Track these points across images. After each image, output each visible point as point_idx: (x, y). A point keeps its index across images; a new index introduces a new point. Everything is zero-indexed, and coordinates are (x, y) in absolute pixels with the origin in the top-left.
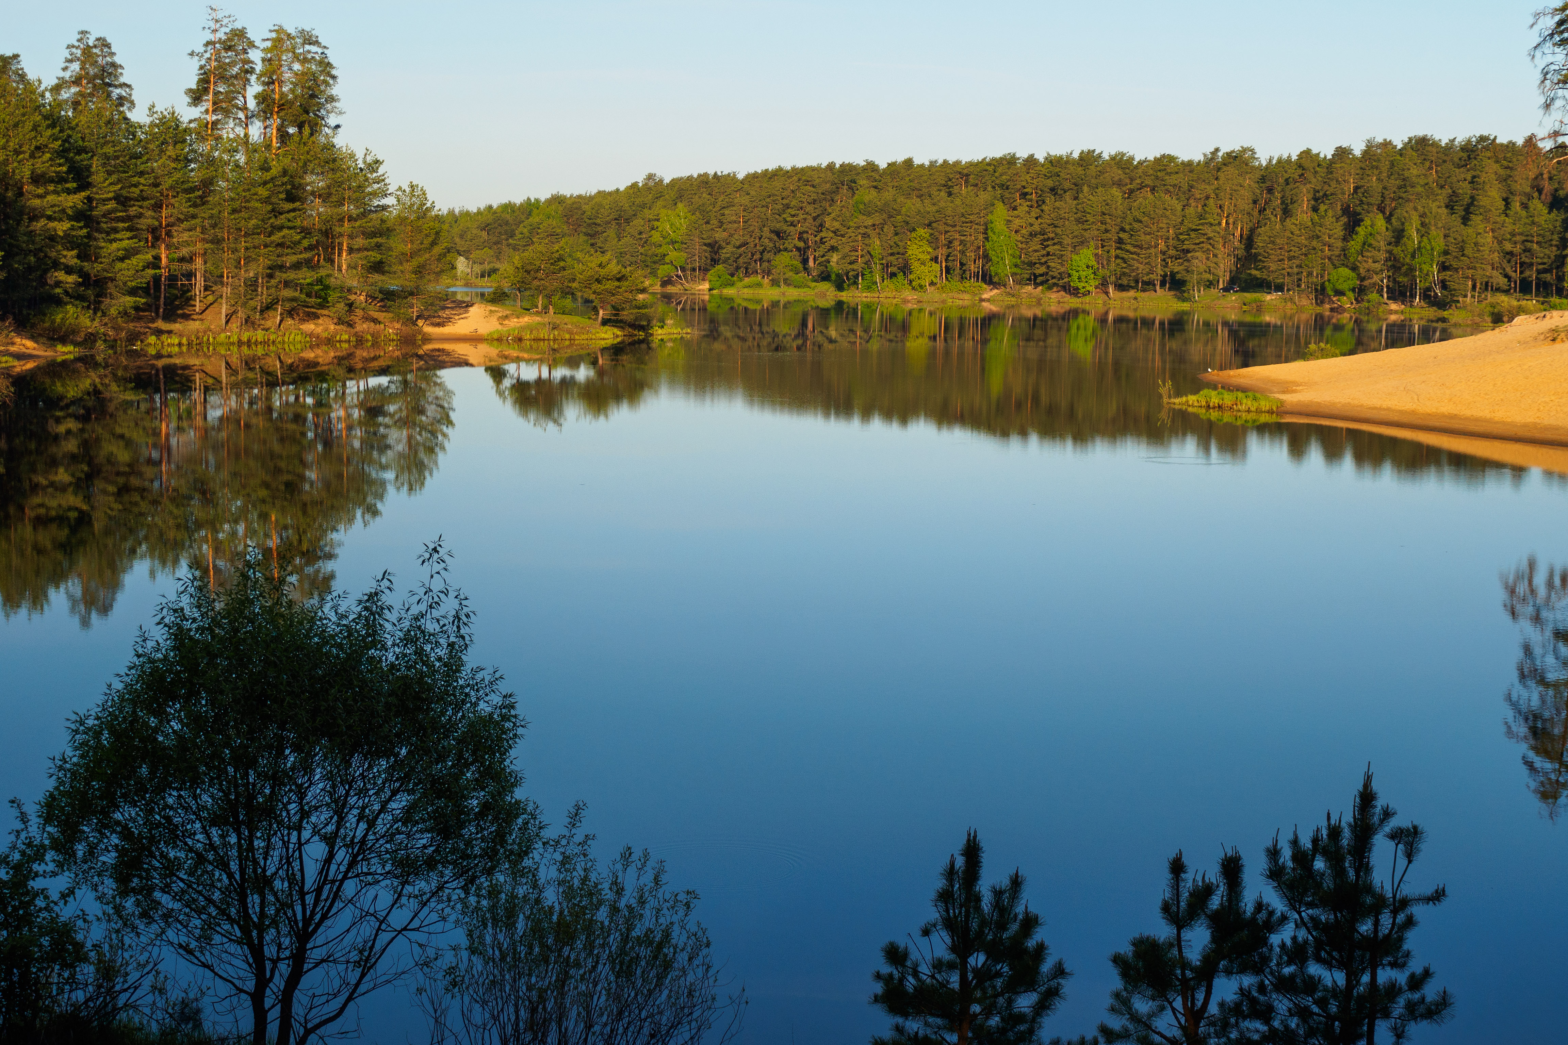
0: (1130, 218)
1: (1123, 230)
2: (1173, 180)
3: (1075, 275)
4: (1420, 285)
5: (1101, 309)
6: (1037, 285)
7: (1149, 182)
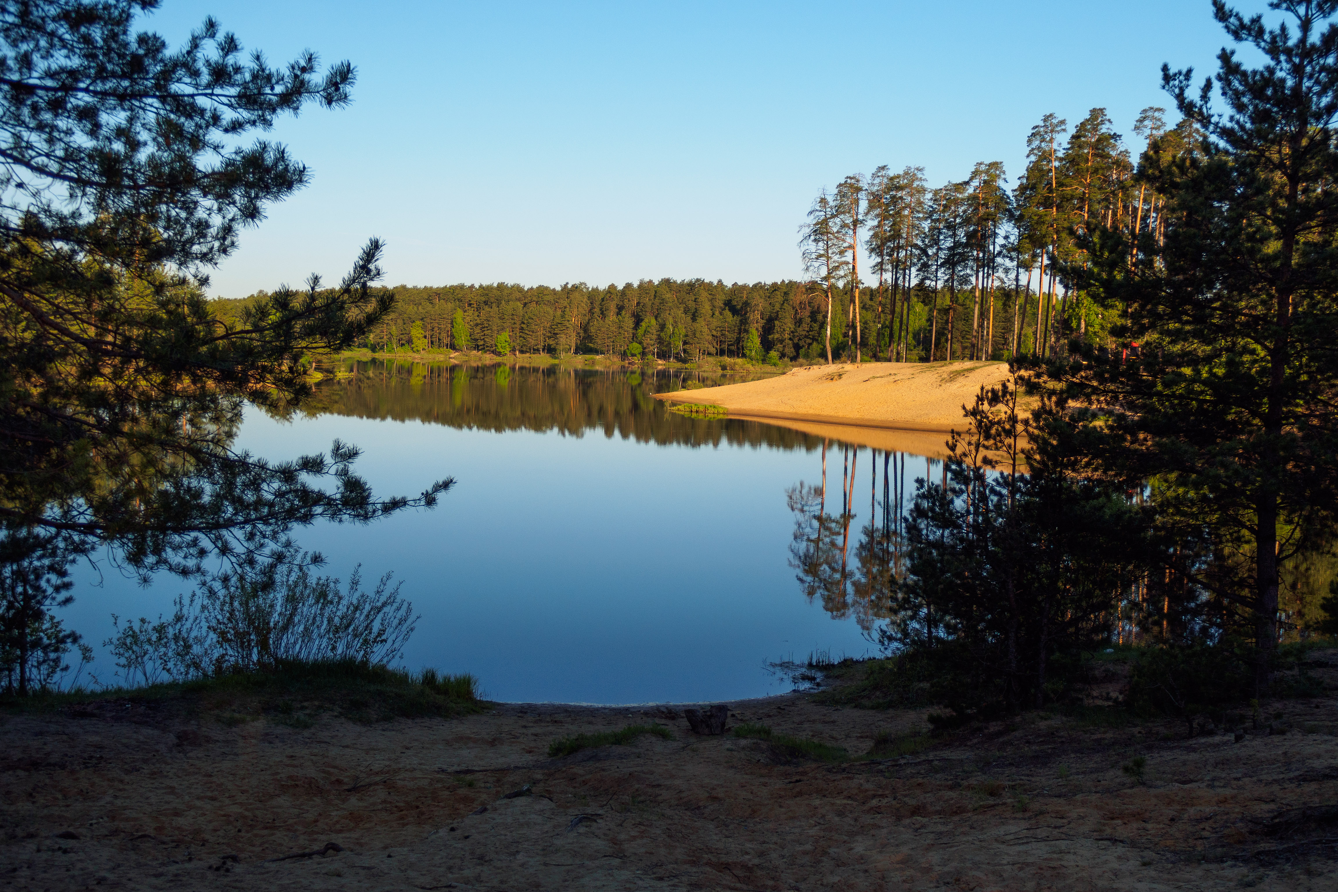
0: (527, 317)
1: (523, 323)
2: (546, 298)
3: (499, 346)
4: (674, 351)
5: (512, 362)
6: (478, 350)
7: (535, 299)
